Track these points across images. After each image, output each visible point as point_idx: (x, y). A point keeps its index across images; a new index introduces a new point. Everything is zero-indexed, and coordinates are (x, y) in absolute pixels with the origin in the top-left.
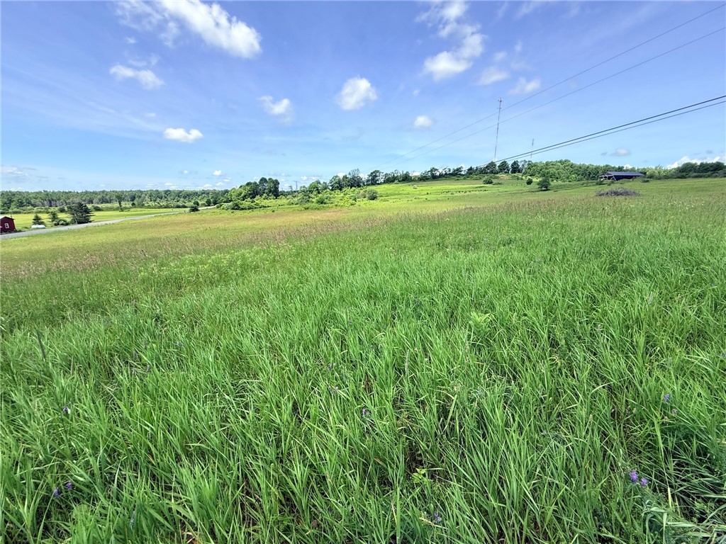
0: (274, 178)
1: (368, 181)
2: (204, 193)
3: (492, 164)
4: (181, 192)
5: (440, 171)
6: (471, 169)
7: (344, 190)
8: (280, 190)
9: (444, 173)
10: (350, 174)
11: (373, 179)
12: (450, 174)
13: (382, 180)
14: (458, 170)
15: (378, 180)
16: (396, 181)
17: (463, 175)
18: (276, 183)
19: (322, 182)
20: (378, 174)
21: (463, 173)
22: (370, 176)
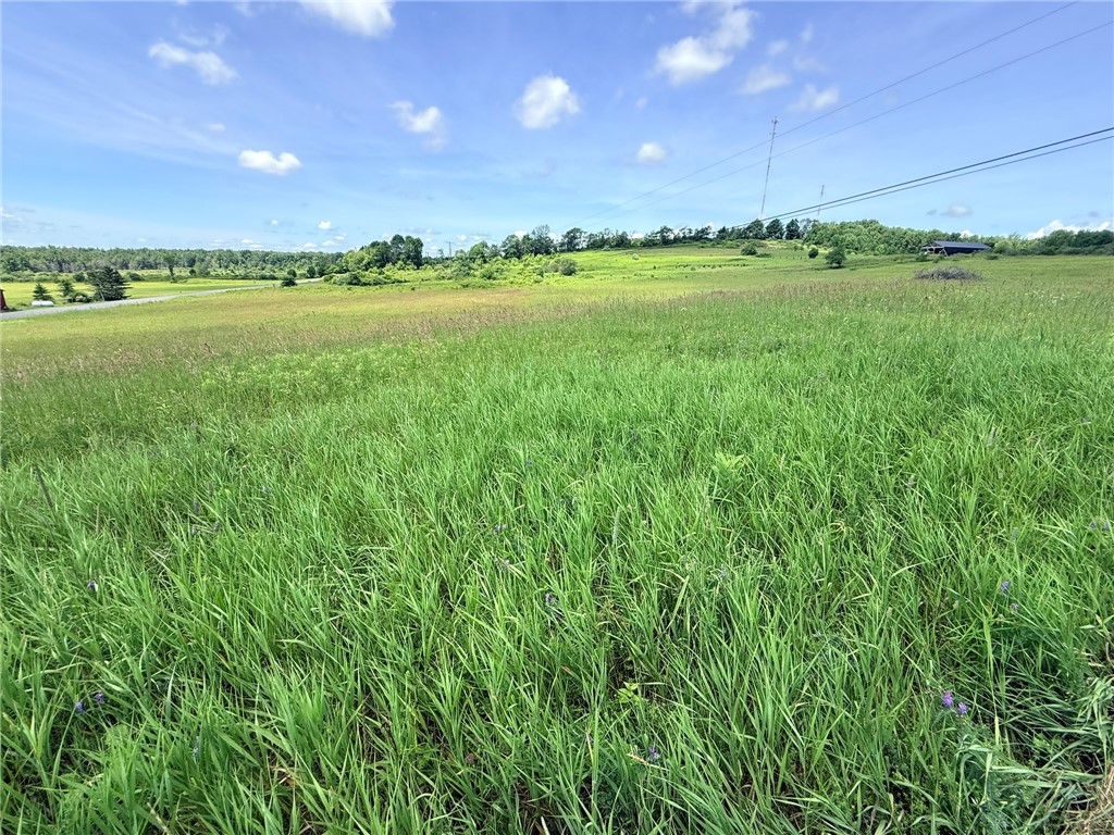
0: (415, 237)
1: (562, 245)
2: (304, 257)
3: (758, 224)
4: (267, 254)
5: (676, 232)
6: (723, 230)
7: (524, 258)
8: (424, 255)
9: (682, 235)
10: (534, 233)
11: (570, 243)
12: (690, 238)
13: (584, 245)
14: (703, 231)
15: (577, 244)
16: (606, 247)
17: (711, 240)
18: (418, 244)
19: (490, 245)
20: (578, 234)
21: (710, 236)
22: (565, 237)
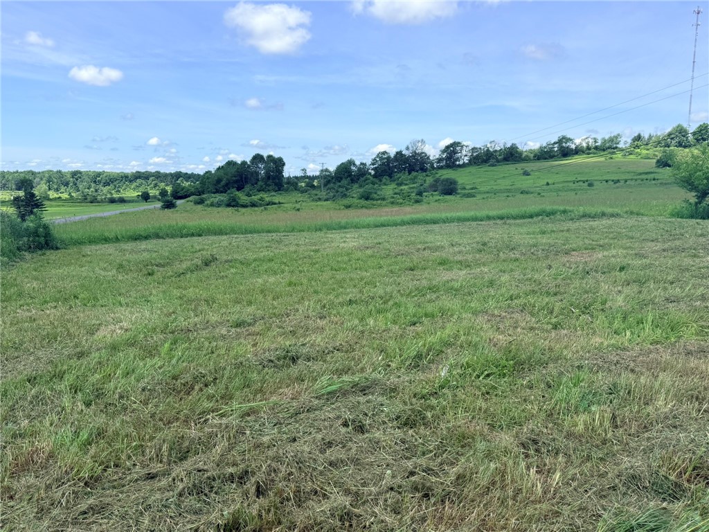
0: (276, 156)
1: (440, 160)
8: (286, 174)
9: (585, 145)
10: (407, 148)
11: (448, 158)
12: (596, 148)
13: (466, 160)
14: (611, 140)
16: (492, 161)
17: (622, 150)
19: (358, 163)
20: (458, 148)
21: (620, 146)
22: (443, 151)
